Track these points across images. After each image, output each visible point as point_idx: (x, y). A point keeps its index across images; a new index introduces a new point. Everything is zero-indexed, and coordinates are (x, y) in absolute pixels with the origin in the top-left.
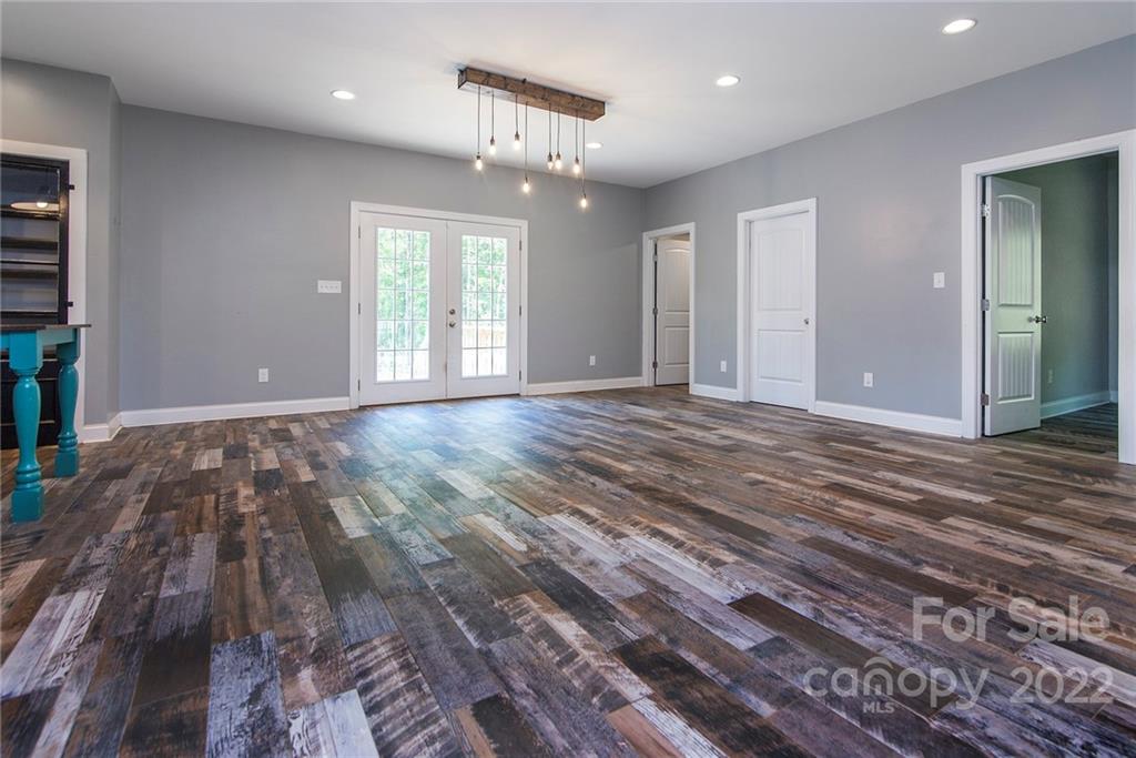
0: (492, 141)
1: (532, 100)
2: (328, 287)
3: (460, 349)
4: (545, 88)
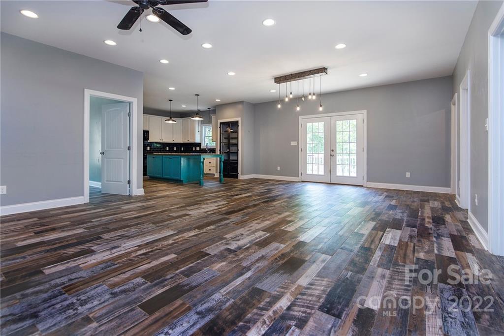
0: (291, 93)
1: (298, 78)
2: (293, 143)
3: (336, 164)
4: (299, 73)
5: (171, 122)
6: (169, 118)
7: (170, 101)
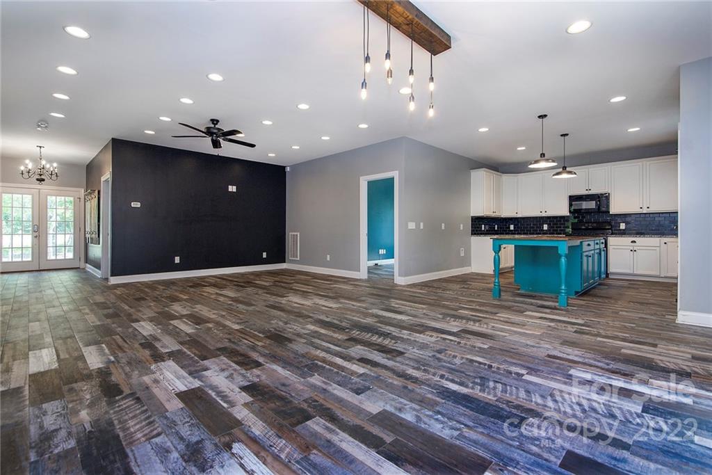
5: (565, 176)
6: (561, 170)
7: (563, 138)
